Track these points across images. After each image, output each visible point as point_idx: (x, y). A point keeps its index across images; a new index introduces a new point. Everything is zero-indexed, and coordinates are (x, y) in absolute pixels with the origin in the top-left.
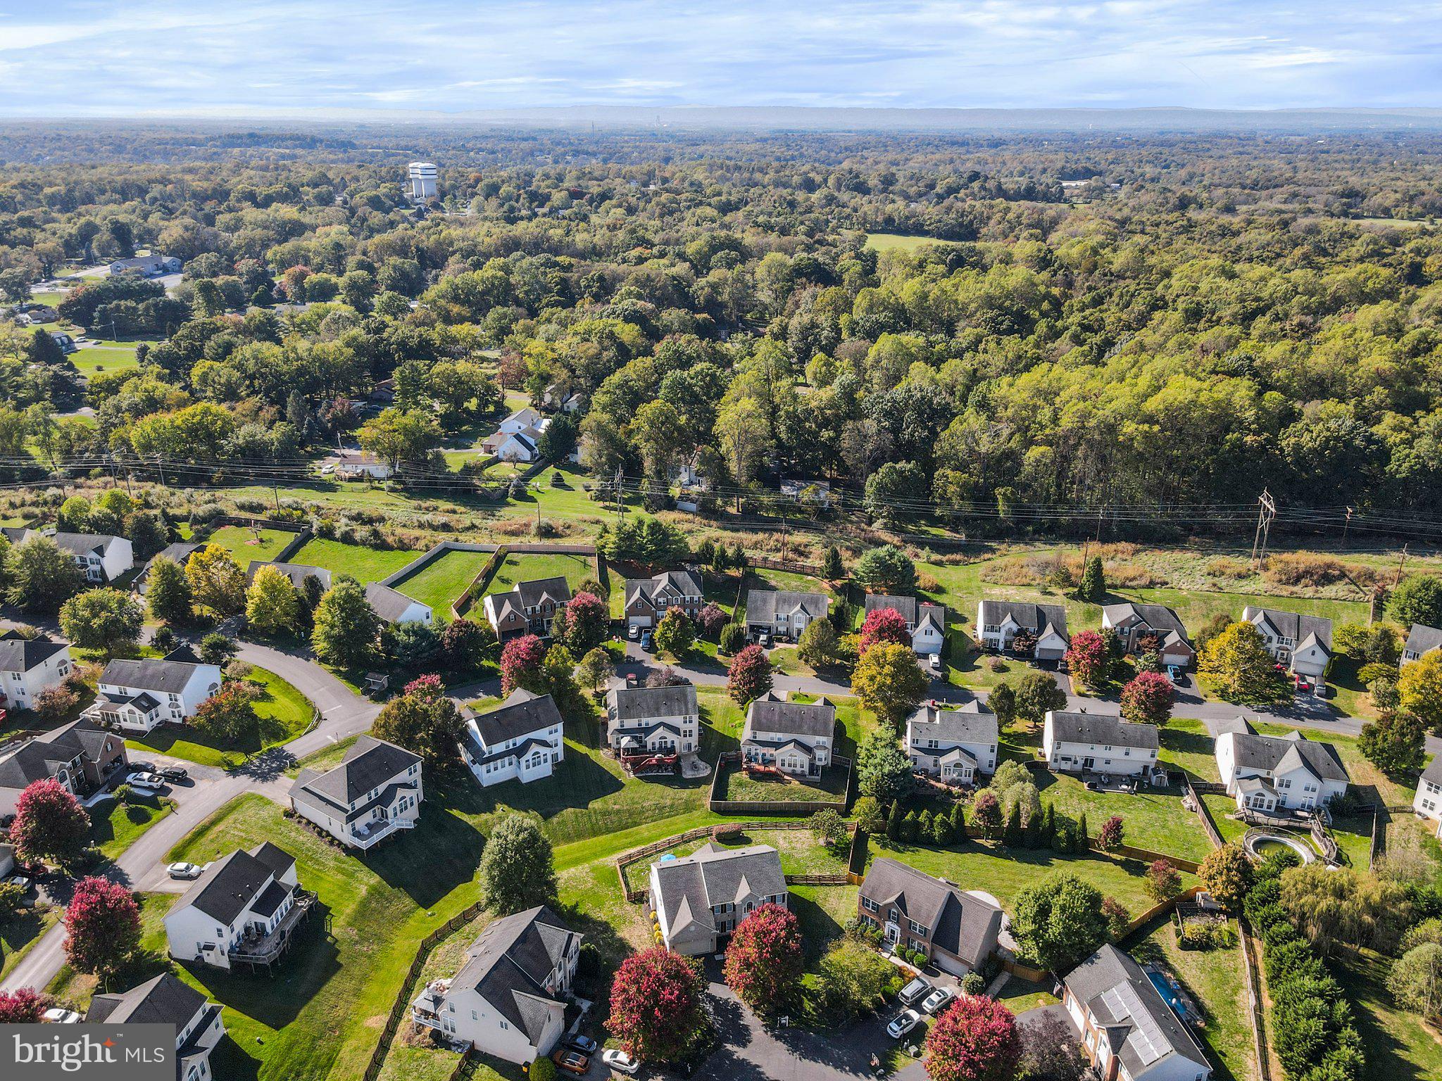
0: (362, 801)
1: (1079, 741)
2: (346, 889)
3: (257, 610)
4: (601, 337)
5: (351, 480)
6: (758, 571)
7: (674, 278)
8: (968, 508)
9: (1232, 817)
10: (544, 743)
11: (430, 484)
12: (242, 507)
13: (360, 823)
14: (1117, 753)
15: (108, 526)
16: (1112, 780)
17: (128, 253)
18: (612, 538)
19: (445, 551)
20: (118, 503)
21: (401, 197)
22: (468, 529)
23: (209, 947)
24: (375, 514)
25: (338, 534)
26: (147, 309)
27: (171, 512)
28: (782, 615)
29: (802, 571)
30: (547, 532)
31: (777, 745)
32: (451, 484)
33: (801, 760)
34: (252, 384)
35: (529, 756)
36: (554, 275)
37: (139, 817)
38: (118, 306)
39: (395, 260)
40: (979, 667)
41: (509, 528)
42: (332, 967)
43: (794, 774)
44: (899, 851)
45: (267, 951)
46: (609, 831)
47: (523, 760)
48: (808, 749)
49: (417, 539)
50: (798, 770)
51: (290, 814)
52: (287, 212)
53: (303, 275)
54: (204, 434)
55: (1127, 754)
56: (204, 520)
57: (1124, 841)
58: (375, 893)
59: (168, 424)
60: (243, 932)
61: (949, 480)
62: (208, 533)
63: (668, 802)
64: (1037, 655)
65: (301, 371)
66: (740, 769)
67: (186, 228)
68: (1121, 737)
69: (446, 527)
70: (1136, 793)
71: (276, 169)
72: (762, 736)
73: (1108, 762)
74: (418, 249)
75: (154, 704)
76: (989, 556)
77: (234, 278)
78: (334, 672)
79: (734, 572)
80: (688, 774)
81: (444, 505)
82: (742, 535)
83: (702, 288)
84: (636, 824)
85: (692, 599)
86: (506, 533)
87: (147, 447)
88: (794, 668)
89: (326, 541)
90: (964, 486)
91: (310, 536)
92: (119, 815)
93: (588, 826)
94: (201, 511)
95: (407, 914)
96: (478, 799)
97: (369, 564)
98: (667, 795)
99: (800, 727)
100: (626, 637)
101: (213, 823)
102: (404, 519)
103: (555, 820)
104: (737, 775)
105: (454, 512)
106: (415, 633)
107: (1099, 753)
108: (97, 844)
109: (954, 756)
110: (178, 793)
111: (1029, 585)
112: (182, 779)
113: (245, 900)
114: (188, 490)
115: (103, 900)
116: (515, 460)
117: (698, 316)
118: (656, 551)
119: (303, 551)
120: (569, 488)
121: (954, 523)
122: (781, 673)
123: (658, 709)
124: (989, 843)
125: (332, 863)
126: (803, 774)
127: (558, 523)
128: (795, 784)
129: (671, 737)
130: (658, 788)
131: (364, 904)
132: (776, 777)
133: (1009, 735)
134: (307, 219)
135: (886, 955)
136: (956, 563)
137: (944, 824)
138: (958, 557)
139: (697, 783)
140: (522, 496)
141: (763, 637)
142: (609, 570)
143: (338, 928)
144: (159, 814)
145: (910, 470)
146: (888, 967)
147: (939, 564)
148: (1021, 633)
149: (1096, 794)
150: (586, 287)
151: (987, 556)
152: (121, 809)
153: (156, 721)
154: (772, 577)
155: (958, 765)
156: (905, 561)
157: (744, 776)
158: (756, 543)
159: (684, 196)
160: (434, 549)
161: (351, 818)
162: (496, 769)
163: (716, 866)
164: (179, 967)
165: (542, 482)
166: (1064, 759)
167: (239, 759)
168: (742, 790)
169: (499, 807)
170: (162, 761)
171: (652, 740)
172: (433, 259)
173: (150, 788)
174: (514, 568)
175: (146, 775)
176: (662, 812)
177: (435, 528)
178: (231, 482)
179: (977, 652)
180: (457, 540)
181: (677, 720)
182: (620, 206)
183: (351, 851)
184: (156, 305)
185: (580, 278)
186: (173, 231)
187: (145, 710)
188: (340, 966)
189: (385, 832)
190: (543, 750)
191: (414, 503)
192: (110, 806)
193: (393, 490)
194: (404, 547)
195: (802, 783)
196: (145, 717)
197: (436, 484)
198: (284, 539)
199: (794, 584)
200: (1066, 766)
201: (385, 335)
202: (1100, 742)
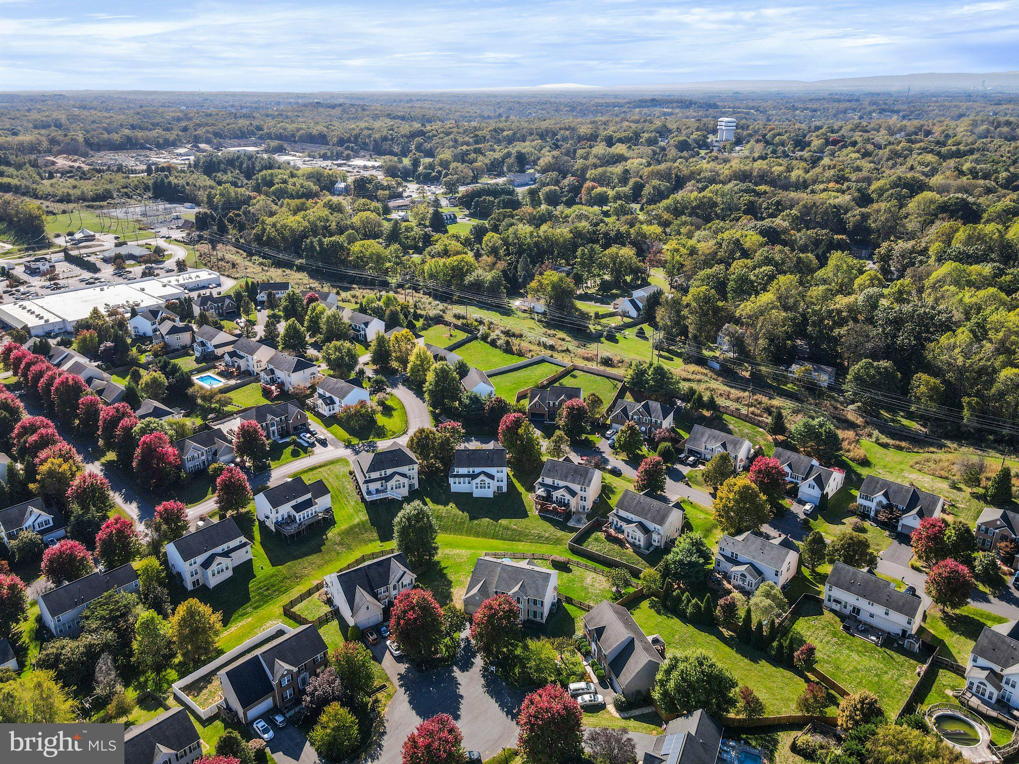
0: (375, 475)
1: (848, 589)
2: (351, 517)
3: (412, 369)
4: (729, 243)
5: (525, 311)
6: (725, 416)
7: (835, 207)
8: (933, 408)
9: (949, 692)
10: (491, 477)
11: (560, 321)
12: (455, 316)
13: (373, 486)
14: (878, 610)
15: (378, 313)
16: (868, 629)
17: (522, 171)
18: (631, 372)
19: (543, 361)
20: (389, 302)
21: (704, 141)
22: (563, 351)
23: (267, 517)
24: (517, 332)
25: (489, 340)
26: (499, 203)
27: (419, 312)
28: (709, 447)
29: (759, 424)
30: (607, 362)
31: (629, 522)
32: (571, 324)
33: (640, 538)
34: (507, 249)
35: (478, 480)
36: (747, 197)
37: (295, 454)
38: (485, 199)
39: (656, 182)
40: (844, 524)
41: (586, 355)
42: (317, 549)
43: (633, 545)
44: (658, 612)
45: (291, 530)
46: (501, 539)
47: (474, 482)
48: (646, 530)
49: (530, 351)
50: (637, 542)
51: (351, 473)
52: (620, 149)
53: (593, 188)
54: (458, 273)
55: (887, 614)
56: (431, 319)
57: (817, 667)
58: (361, 526)
59: (441, 264)
60: (286, 516)
61: (922, 382)
62: (430, 326)
63: (547, 535)
64: (899, 529)
65: (536, 244)
66: (601, 531)
67: (553, 157)
68: (885, 598)
69: (552, 348)
70: (881, 646)
71: (645, 121)
72: (622, 513)
73: (872, 616)
74: (676, 176)
75: (332, 402)
76: (935, 450)
77: (557, 188)
78: (431, 412)
79: (707, 413)
80: (571, 524)
81: (561, 334)
82: (733, 391)
83: (854, 216)
84: (519, 541)
85: (656, 421)
86: (584, 358)
87: (431, 276)
88: (698, 483)
89: (482, 342)
90: (934, 389)
91: (476, 338)
92: (288, 451)
93: (492, 532)
94: (432, 313)
95: (371, 541)
96: (444, 497)
97: (495, 360)
98: (549, 530)
99: (646, 514)
100: (603, 436)
101: (320, 467)
102: (532, 339)
103: (476, 522)
104: (599, 533)
105: (563, 340)
106: (471, 399)
107: (863, 604)
108: (273, 460)
109: (742, 568)
110: (318, 449)
111: (947, 478)
112: (324, 443)
113: (288, 501)
114: (437, 302)
115: (232, 477)
116: (625, 314)
117: (835, 237)
118: (655, 386)
119: (467, 345)
120: (646, 339)
121: (923, 419)
122: (688, 484)
123: (566, 477)
124: (726, 633)
125: (352, 503)
126: (639, 547)
127: (616, 359)
128: (630, 550)
129: (568, 497)
130: (547, 525)
131: (352, 528)
132: (620, 543)
133: (819, 574)
134: (627, 155)
135: (585, 663)
136: (900, 448)
137: (696, 606)
138: (903, 444)
139: (572, 530)
140: (612, 338)
141: (691, 459)
142: (628, 393)
143: (332, 534)
144: (304, 455)
145: (885, 368)
146: (580, 670)
147: (885, 446)
148: (889, 507)
149: (845, 634)
150: (765, 209)
151: (932, 449)
152: (292, 447)
153: (332, 412)
154: (732, 423)
155: (743, 575)
156: (829, 432)
157: (602, 536)
158: (739, 398)
159: (918, 145)
160: (536, 358)
161: (366, 482)
162: (460, 483)
163: (510, 569)
164: (257, 523)
165: (631, 333)
166: (835, 601)
167: (355, 441)
168: (597, 544)
169: (451, 504)
170: (322, 431)
171: (556, 494)
172: (679, 183)
173: (308, 442)
174: (573, 379)
175: (308, 435)
176: (540, 539)
177: (545, 346)
178: (460, 302)
179: (853, 513)
180: (552, 356)
181: (576, 487)
182: (858, 152)
183: (363, 500)
184: (503, 200)
185: (764, 201)
186: (547, 157)
187: (327, 404)
188: (321, 551)
189: (381, 496)
190: (488, 480)
191: (545, 330)
192: (287, 445)
193: (539, 321)
194: (520, 354)
195: (635, 551)
196: (327, 408)
197: (563, 322)
198: (461, 336)
199: (746, 431)
200: (835, 606)
201: (599, 228)
202: (864, 596)
